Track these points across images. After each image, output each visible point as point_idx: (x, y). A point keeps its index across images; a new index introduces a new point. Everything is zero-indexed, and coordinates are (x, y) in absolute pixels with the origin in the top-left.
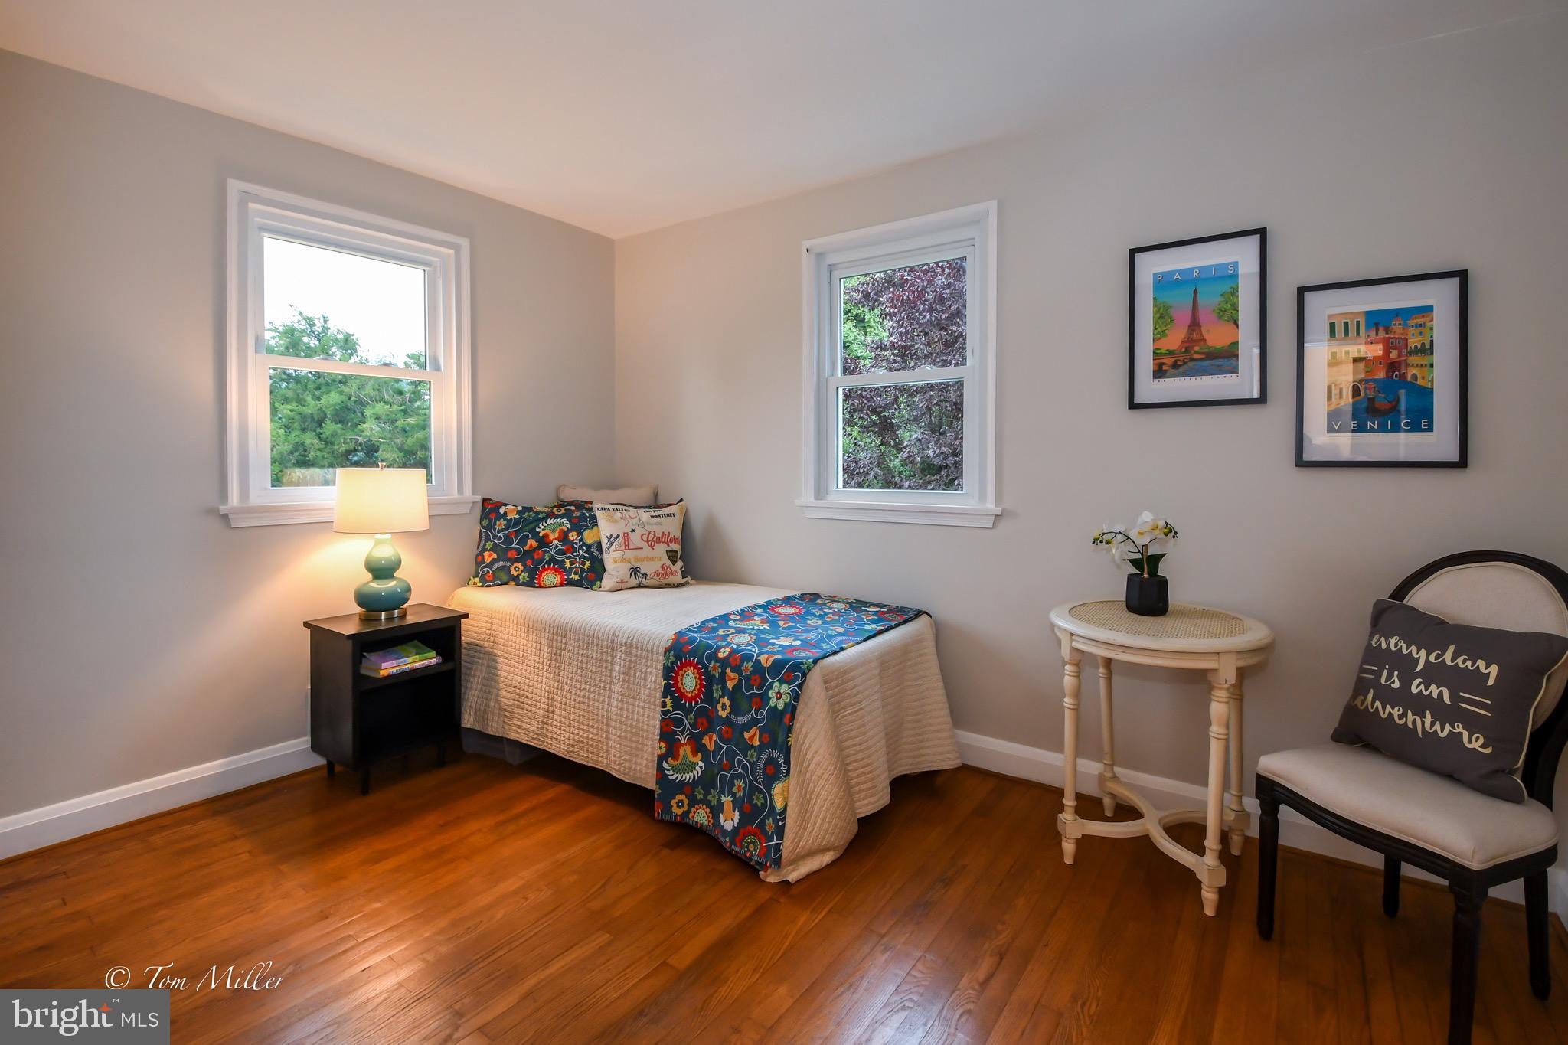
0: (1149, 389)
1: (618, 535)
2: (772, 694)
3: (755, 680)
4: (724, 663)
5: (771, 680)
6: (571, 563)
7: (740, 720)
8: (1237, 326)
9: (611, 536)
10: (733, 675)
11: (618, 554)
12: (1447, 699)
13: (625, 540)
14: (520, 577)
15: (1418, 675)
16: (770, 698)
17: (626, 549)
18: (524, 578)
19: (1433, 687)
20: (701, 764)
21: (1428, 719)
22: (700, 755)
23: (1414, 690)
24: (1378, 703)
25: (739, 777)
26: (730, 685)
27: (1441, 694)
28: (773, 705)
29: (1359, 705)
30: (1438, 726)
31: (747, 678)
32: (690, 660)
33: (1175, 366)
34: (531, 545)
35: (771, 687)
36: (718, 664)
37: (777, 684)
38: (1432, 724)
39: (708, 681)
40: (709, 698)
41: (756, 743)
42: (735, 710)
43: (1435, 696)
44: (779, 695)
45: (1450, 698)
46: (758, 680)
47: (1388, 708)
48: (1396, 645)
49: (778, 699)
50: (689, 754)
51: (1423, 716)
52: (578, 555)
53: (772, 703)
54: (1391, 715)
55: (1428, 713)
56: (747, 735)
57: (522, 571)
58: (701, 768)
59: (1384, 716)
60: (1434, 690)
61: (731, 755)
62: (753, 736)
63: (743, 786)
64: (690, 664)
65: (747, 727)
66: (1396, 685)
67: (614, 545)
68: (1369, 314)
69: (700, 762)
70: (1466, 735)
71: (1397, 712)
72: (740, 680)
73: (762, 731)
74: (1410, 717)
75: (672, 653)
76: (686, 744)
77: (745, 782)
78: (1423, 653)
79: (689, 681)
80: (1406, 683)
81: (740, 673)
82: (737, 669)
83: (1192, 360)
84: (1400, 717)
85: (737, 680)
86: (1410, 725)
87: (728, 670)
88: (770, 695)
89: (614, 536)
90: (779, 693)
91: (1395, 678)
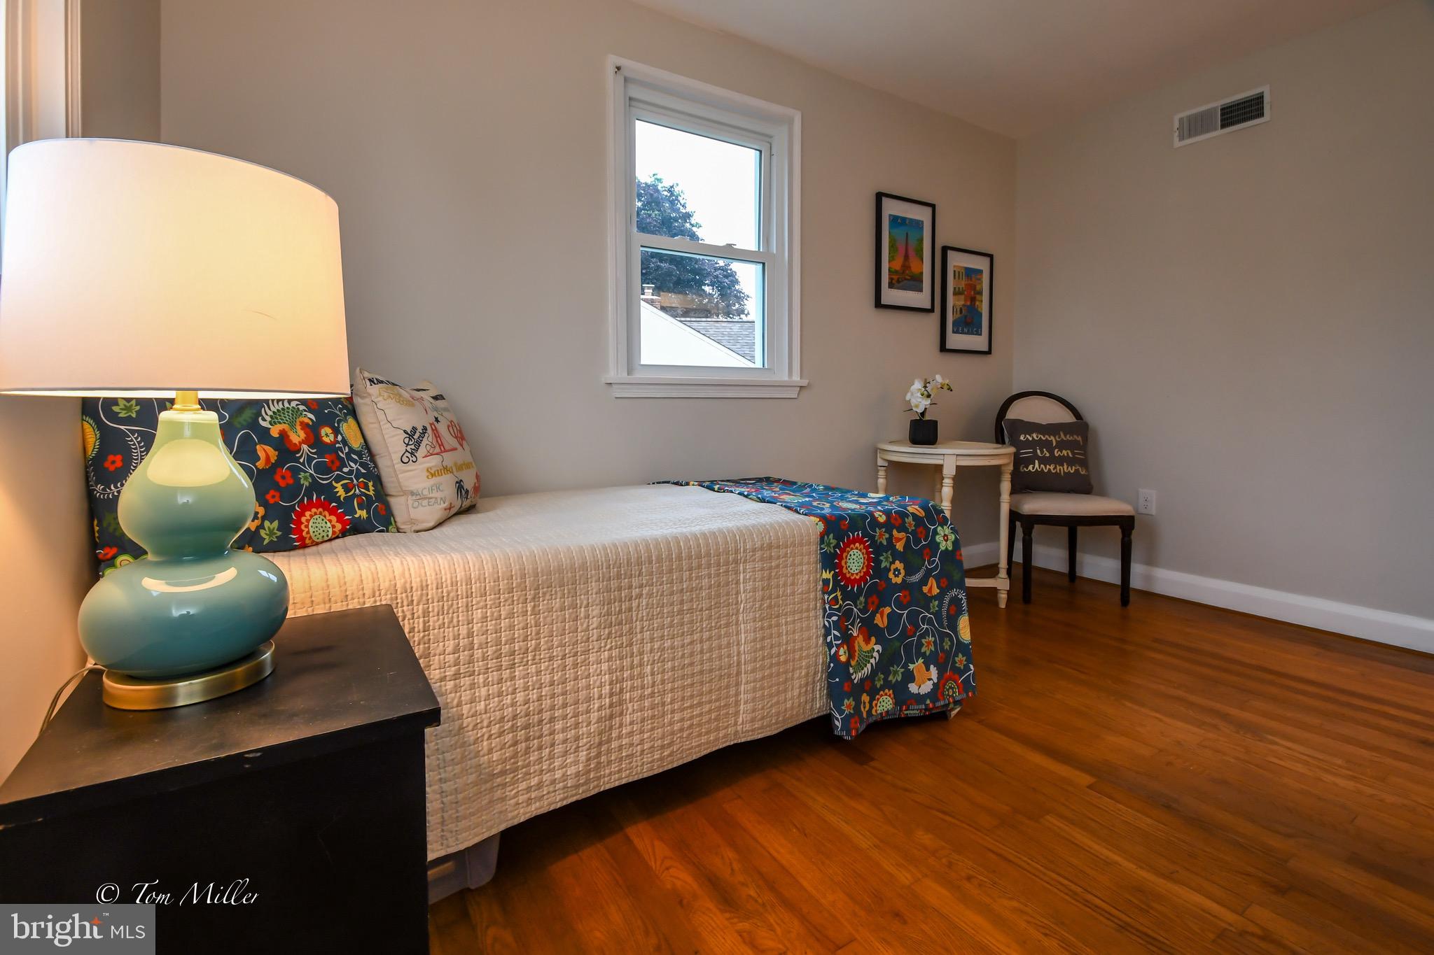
0: (890, 296)
1: (425, 429)
2: (939, 539)
3: (921, 532)
4: (888, 526)
5: (933, 527)
6: (347, 488)
7: (916, 578)
8: (923, 262)
9: (414, 429)
10: (902, 535)
11: (434, 461)
12: (1070, 455)
13: (436, 437)
14: (262, 533)
15: (1055, 447)
16: (939, 543)
17: (442, 452)
18: (271, 533)
19: (1064, 451)
20: (878, 647)
21: (1065, 467)
22: (873, 639)
23: (1057, 455)
24: (1042, 466)
25: (926, 633)
26: (900, 546)
27: (1067, 453)
28: (943, 549)
29: (1031, 469)
30: (1070, 468)
31: (913, 533)
32: (853, 536)
33: (898, 281)
34: (268, 458)
35: (935, 533)
36: (884, 530)
37: (939, 528)
38: (1067, 468)
39: (875, 552)
40: (881, 573)
41: (936, 591)
42: (910, 571)
43: (1066, 455)
44: (946, 538)
45: (1072, 454)
46: (924, 532)
47: (1048, 466)
48: (1037, 437)
49: (946, 541)
50: (863, 644)
51: (1063, 466)
52: (351, 472)
53: (942, 547)
54: (1049, 469)
55: (1065, 464)
56: (925, 589)
57: (264, 518)
58: (878, 651)
59: (1046, 471)
60: (1065, 452)
61: (913, 617)
62: (932, 588)
63: (933, 639)
64: (854, 542)
65: (924, 581)
66: (1048, 455)
67: (423, 445)
68: (967, 269)
69: (875, 647)
70: (1080, 469)
71: (1052, 467)
72: (908, 537)
73: (937, 578)
74: (1058, 468)
75: (831, 536)
76: (858, 635)
77: (933, 635)
78: (1052, 438)
79: (855, 561)
80: (1052, 453)
81: (906, 531)
82: (902, 528)
83: (906, 279)
84: (1054, 469)
85: (905, 539)
86: (1058, 471)
87: (895, 532)
88: (938, 540)
89: (420, 430)
90: (945, 535)
91: (1045, 452)
